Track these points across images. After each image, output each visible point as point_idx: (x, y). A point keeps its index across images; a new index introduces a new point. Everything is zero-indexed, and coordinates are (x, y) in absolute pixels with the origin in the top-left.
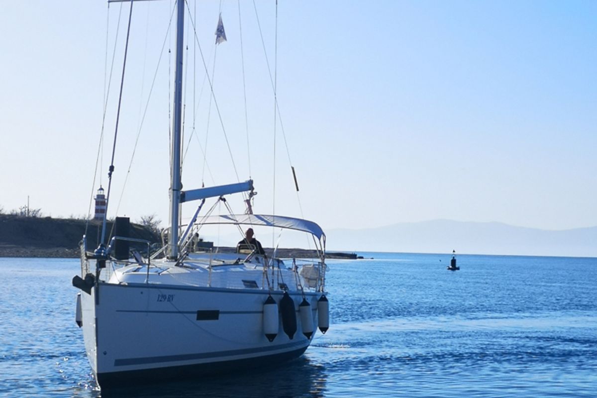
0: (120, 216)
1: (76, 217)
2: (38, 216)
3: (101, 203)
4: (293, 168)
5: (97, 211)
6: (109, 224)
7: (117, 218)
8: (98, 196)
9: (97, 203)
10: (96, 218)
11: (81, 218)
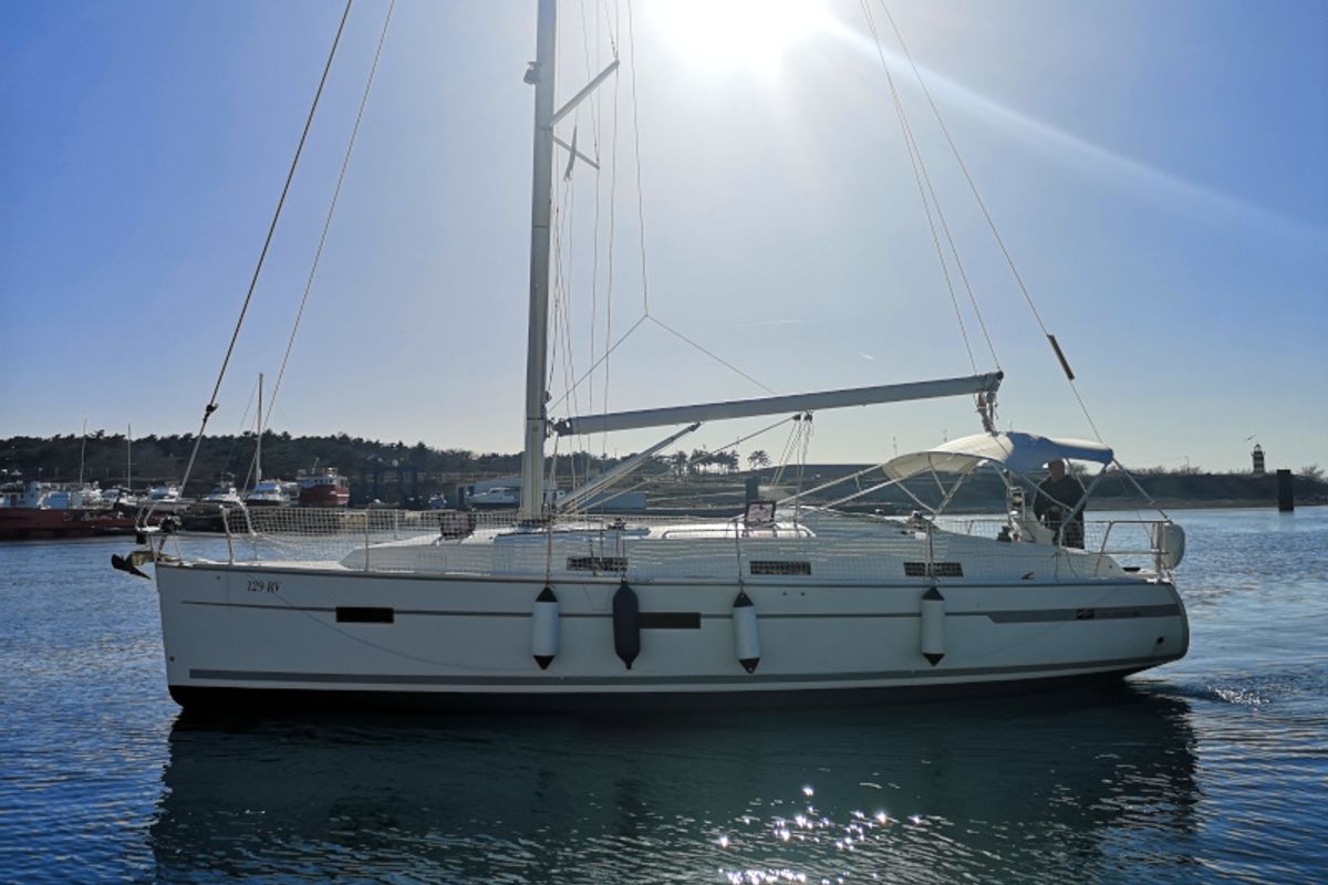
0: (1281, 468)
1: (1235, 471)
2: (1198, 473)
3: (1258, 457)
4: (1052, 338)
5: (1255, 466)
6: (1270, 477)
7: (1279, 471)
8: (1256, 453)
9: (1255, 459)
10: (1255, 472)
11: (1240, 471)
